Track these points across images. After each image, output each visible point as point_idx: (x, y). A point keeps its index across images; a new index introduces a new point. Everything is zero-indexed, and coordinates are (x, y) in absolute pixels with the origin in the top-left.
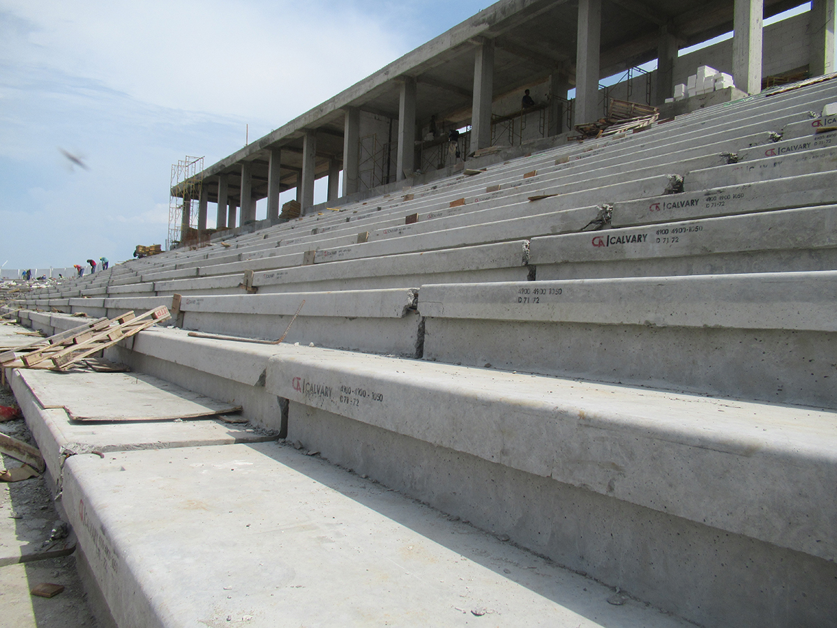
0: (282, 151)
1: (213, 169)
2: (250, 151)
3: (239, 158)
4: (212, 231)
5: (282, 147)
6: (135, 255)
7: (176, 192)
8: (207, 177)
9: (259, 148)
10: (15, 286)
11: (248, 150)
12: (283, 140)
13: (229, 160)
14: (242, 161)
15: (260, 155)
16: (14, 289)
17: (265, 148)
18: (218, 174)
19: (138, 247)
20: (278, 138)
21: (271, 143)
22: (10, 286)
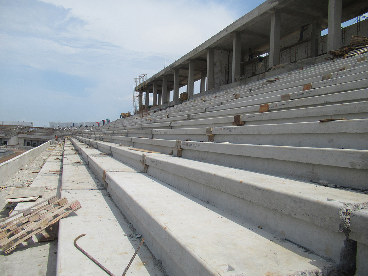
0: (180, 70)
1: (151, 79)
2: (166, 71)
3: (161, 74)
4: (151, 106)
5: (180, 68)
6: (120, 117)
7: (136, 90)
8: (149, 83)
9: (170, 69)
10: (77, 130)
11: (165, 70)
12: (180, 65)
13: (157, 75)
14: (162, 75)
15: (170, 72)
16: (76, 131)
17: (172, 69)
18: (153, 81)
19: (122, 113)
20: (177, 64)
21: (174, 67)
22: (75, 129)
